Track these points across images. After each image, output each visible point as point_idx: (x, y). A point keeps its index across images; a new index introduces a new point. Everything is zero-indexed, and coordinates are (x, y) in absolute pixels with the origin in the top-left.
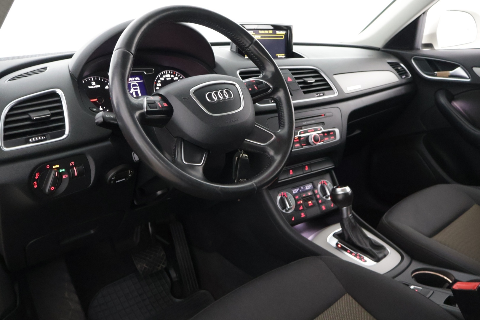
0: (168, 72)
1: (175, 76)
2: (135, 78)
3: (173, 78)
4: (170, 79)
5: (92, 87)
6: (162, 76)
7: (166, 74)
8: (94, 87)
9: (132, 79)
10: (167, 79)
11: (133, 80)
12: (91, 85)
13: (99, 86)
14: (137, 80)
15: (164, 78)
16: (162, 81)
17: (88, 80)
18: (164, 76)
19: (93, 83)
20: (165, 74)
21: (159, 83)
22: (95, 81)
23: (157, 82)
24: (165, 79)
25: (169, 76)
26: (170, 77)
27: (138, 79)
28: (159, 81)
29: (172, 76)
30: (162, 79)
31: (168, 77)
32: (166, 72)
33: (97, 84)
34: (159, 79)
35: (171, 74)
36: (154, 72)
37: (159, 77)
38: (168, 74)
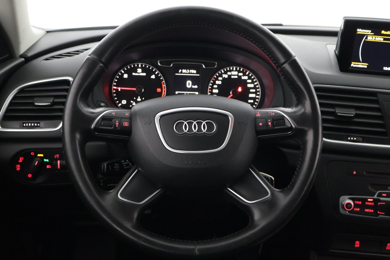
0: (236, 69)
1: (245, 75)
2: (190, 70)
3: (241, 76)
4: (236, 77)
5: (136, 74)
6: (226, 73)
7: (233, 70)
8: (139, 74)
9: (187, 71)
10: (232, 77)
11: (188, 72)
12: (136, 72)
13: (144, 74)
14: (192, 72)
16: (224, 79)
17: (134, 65)
18: (229, 73)
19: (139, 70)
20: (230, 71)
21: (219, 80)
22: (142, 68)
23: (217, 79)
24: (229, 76)
25: (236, 73)
26: (238, 75)
27: (195, 72)
28: (220, 78)
29: (241, 74)
30: (225, 76)
31: (235, 75)
32: (233, 68)
33: (142, 72)
34: (221, 75)
35: (239, 72)
36: (216, 66)
37: (222, 73)
38: (235, 71)
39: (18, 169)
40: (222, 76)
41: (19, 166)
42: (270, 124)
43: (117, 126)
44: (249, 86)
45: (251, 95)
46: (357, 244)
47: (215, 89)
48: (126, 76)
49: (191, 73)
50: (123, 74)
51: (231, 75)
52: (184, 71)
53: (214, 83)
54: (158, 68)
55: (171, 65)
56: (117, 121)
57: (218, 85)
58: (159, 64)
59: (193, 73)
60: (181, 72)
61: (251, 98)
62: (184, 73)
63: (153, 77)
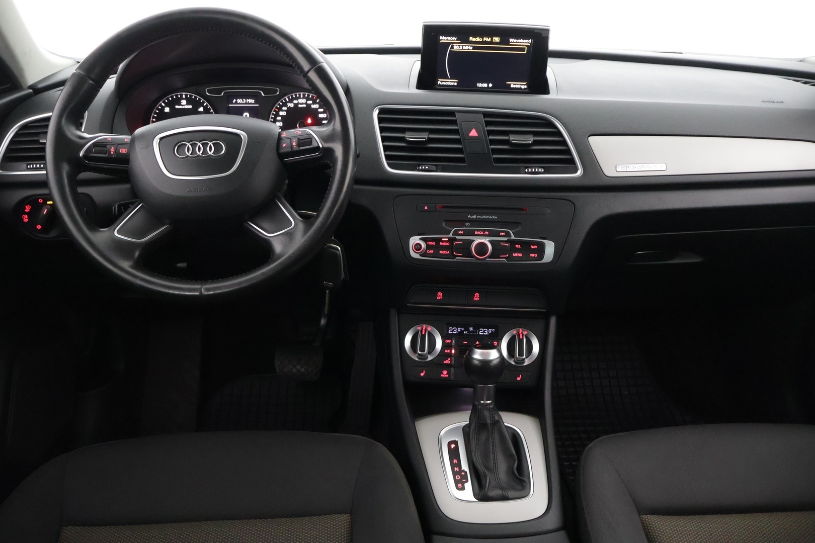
0: (304, 95)
1: (314, 103)
2: (247, 100)
3: (311, 104)
4: (305, 106)
5: (180, 107)
6: (291, 101)
7: (299, 98)
8: (184, 107)
9: (243, 101)
10: (300, 106)
11: (245, 102)
12: (179, 104)
13: (190, 107)
14: (250, 102)
15: (295, 104)
16: (289, 108)
17: (177, 96)
18: (295, 102)
19: (184, 102)
20: (297, 98)
21: (283, 111)
22: (186, 99)
23: (280, 109)
25: (304, 101)
26: (306, 103)
27: (253, 101)
28: (284, 108)
29: (310, 102)
30: (291, 105)
31: (302, 104)
32: (300, 95)
33: (188, 104)
34: (285, 104)
35: (308, 99)
36: (278, 93)
37: (286, 102)
38: (303, 98)
39: (26, 220)
40: (286, 106)
41: (26, 216)
42: (294, 144)
43: (112, 153)
44: (321, 116)
46: (440, 296)
47: (279, 121)
48: (167, 110)
49: (248, 103)
50: (163, 108)
51: (298, 103)
52: (239, 101)
53: (277, 115)
54: (206, 98)
55: (222, 94)
56: (113, 148)
57: (282, 116)
58: (208, 94)
59: (251, 103)
60: (236, 103)
62: (240, 103)
63: (201, 109)
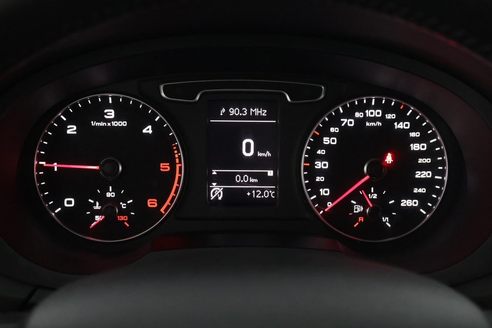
0: (378, 101)
2: (251, 109)
3: (392, 121)
4: (379, 124)
5: (102, 124)
6: (349, 114)
7: (368, 106)
8: (109, 125)
9: (242, 112)
10: (368, 124)
11: (245, 114)
12: (101, 118)
13: (124, 124)
14: (257, 114)
15: (357, 120)
16: (345, 130)
17: (94, 99)
18: (359, 115)
19: (111, 113)
20: (362, 108)
21: (330, 135)
22: (115, 106)
23: (325, 132)
24: (360, 122)
25: (377, 113)
26: (382, 119)
27: (263, 112)
28: (334, 130)
29: (391, 116)
30: (348, 122)
31: (375, 119)
32: (369, 101)
33: (116, 119)
34: (335, 121)
35: (386, 109)
36: (322, 97)
37: (339, 116)
38: (375, 108)
40: (338, 124)
44: (415, 147)
45: (421, 175)
47: (321, 158)
48: (72, 130)
49: (254, 117)
50: (63, 126)
51: (366, 119)
52: (233, 112)
53: (318, 143)
54: (161, 106)
55: (197, 97)
57: (328, 147)
58: (163, 94)
59: (260, 117)
60: (227, 115)
61: (422, 183)
62: (234, 117)
63: (148, 130)
